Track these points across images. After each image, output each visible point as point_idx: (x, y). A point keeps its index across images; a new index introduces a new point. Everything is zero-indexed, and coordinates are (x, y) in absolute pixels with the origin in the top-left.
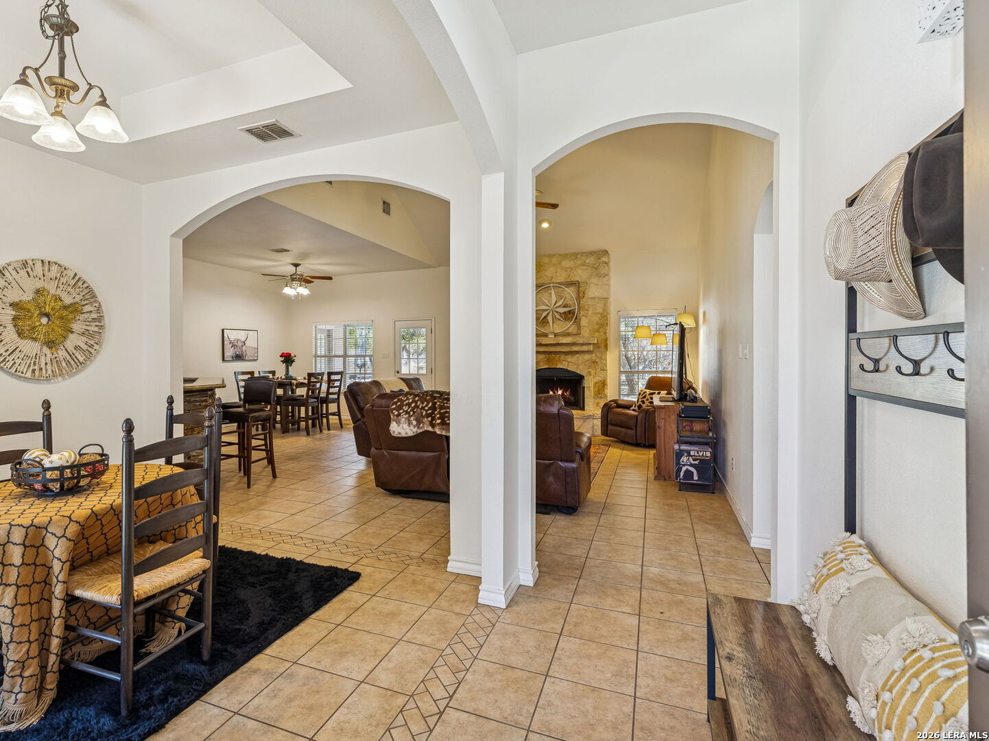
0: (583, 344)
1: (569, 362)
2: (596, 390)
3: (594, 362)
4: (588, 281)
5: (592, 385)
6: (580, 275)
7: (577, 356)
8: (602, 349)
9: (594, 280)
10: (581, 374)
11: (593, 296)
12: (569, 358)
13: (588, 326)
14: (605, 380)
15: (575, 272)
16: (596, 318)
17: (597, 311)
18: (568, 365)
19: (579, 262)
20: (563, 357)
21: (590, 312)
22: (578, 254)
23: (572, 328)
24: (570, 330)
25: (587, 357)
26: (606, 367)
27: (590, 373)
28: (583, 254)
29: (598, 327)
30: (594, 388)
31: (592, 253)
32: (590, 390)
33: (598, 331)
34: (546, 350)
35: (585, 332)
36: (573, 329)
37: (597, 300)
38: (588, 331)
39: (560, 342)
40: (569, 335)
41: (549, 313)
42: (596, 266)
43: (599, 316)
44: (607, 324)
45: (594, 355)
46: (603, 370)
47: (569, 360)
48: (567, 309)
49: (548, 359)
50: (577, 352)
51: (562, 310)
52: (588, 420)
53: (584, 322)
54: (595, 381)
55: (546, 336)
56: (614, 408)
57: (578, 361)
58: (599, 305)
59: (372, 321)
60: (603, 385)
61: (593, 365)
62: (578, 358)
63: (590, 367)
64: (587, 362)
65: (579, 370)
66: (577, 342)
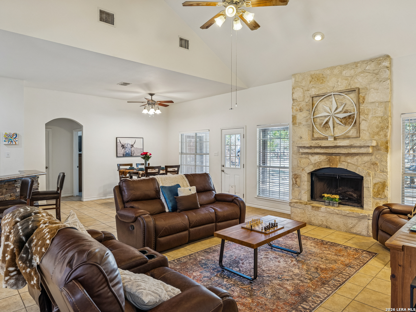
0: (361, 147)
1: (348, 163)
2: (376, 190)
3: (375, 164)
4: (368, 87)
5: (371, 186)
6: (360, 82)
7: (357, 157)
8: (382, 152)
9: (375, 85)
10: (361, 174)
11: (373, 101)
12: (349, 159)
13: (368, 130)
14: (385, 182)
15: (356, 81)
16: (376, 122)
17: (377, 115)
18: (348, 166)
19: (359, 70)
20: (343, 158)
21: (370, 116)
22: (358, 63)
23: (351, 132)
24: (350, 134)
25: (366, 158)
26: (387, 169)
27: (369, 174)
28: (363, 62)
29: (377, 130)
30: (373, 189)
31: (372, 60)
32: (369, 191)
33: (378, 134)
34: (327, 152)
35: (365, 135)
36: (353, 133)
37: (377, 104)
38: (368, 134)
39: (338, 145)
40: (349, 138)
41: (330, 117)
42: (376, 71)
43: (380, 119)
44: (388, 127)
45: (373, 157)
46: (383, 172)
47: (349, 161)
48: (348, 114)
49: (329, 160)
51: (342, 116)
52: (363, 221)
53: (364, 126)
54: (375, 181)
55: (326, 138)
56: (386, 213)
57: (357, 162)
58: (379, 109)
59: (209, 130)
60: (383, 186)
61: (372, 166)
62: (357, 159)
63: (370, 168)
64: (367, 163)
65: (358, 170)
66: (354, 145)
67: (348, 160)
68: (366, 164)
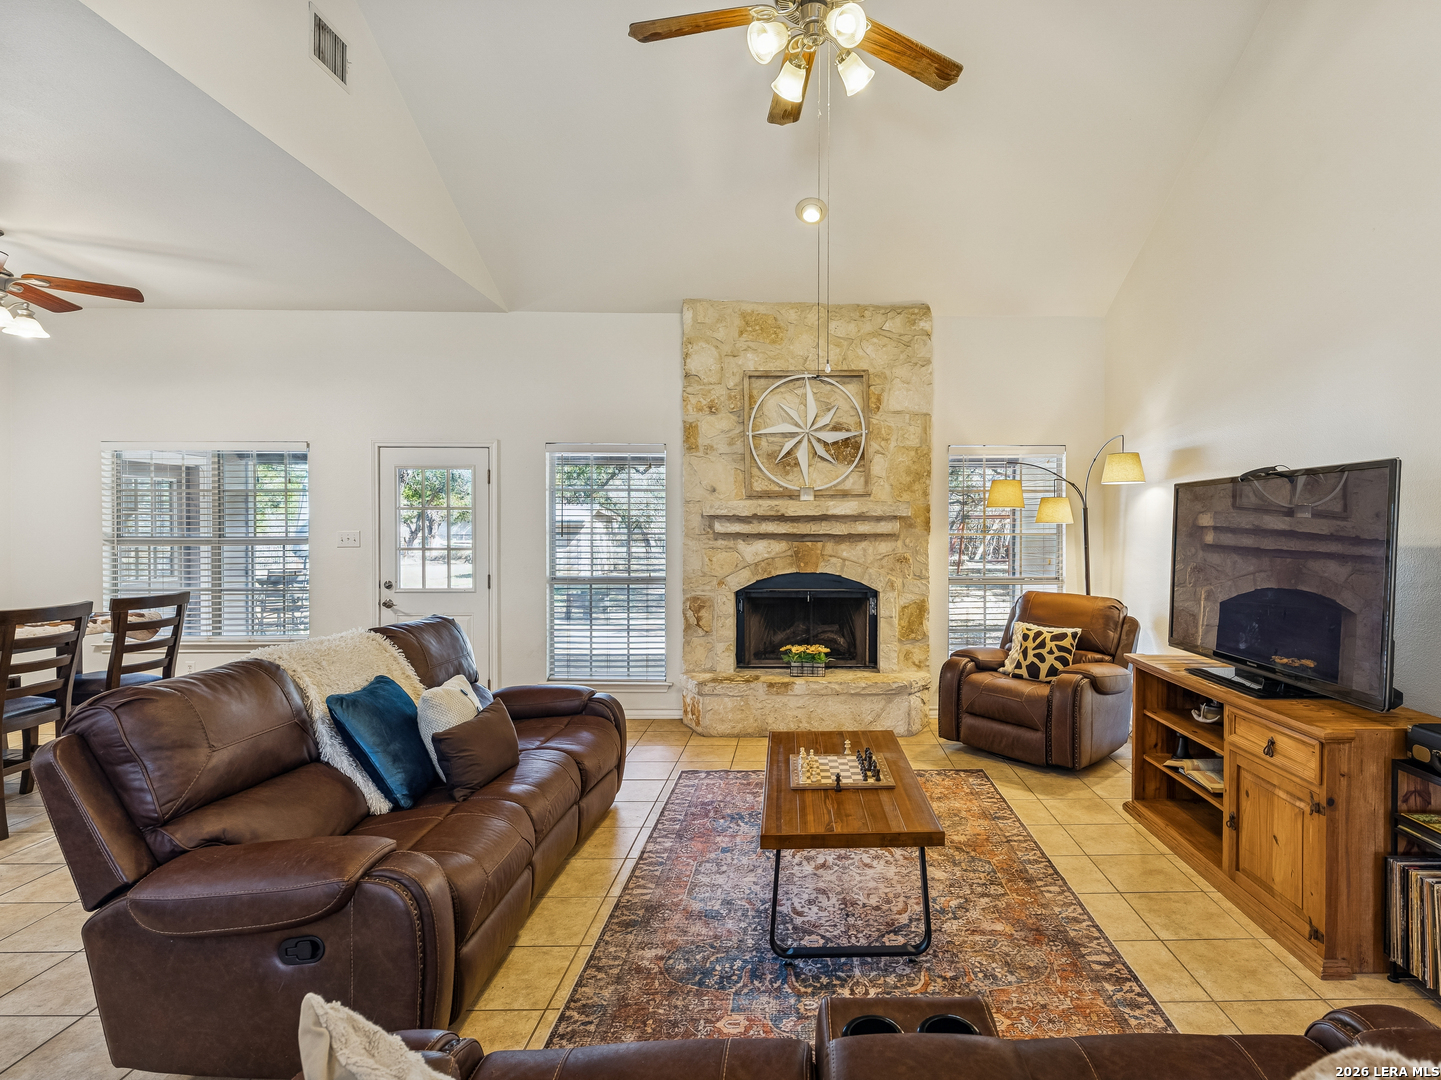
0: (879, 519)
1: (844, 560)
2: (904, 623)
3: (902, 560)
4: (888, 372)
5: (895, 613)
6: (871, 356)
7: (864, 544)
8: (919, 530)
9: (902, 371)
10: (873, 586)
11: (899, 409)
12: (846, 550)
13: (888, 477)
14: (923, 601)
15: (861, 353)
16: (905, 459)
17: (908, 443)
18: (843, 566)
19: (868, 327)
20: (830, 547)
21: (893, 444)
22: (865, 308)
23: (851, 480)
24: (848, 485)
25: (884, 547)
26: (927, 570)
27: (892, 585)
28: (877, 308)
29: (908, 479)
30: (900, 619)
31: (896, 310)
32: (891, 625)
33: (909, 488)
34: (795, 531)
35: (882, 491)
36: (854, 483)
37: (907, 416)
38: (887, 487)
39: (830, 513)
40: (845, 495)
41: (800, 442)
42: (906, 339)
43: (913, 453)
44: (929, 473)
45: (899, 543)
46: (920, 577)
47: (845, 554)
48: (840, 436)
49: (796, 553)
50: (863, 537)
51: (831, 437)
52: (897, 699)
53: (878, 466)
54: (903, 602)
55: (793, 496)
56: (971, 673)
57: (865, 556)
58: (912, 429)
59: (308, 445)
60: (920, 611)
61: (898, 565)
62: (864, 550)
63: (892, 570)
64: (886, 558)
65: (867, 577)
66: (868, 514)
67: (843, 551)
68: (884, 562)
